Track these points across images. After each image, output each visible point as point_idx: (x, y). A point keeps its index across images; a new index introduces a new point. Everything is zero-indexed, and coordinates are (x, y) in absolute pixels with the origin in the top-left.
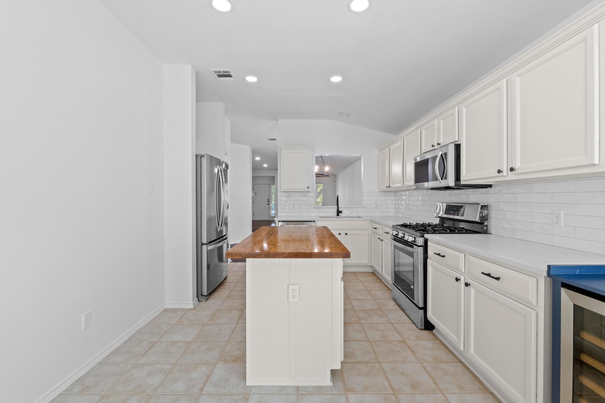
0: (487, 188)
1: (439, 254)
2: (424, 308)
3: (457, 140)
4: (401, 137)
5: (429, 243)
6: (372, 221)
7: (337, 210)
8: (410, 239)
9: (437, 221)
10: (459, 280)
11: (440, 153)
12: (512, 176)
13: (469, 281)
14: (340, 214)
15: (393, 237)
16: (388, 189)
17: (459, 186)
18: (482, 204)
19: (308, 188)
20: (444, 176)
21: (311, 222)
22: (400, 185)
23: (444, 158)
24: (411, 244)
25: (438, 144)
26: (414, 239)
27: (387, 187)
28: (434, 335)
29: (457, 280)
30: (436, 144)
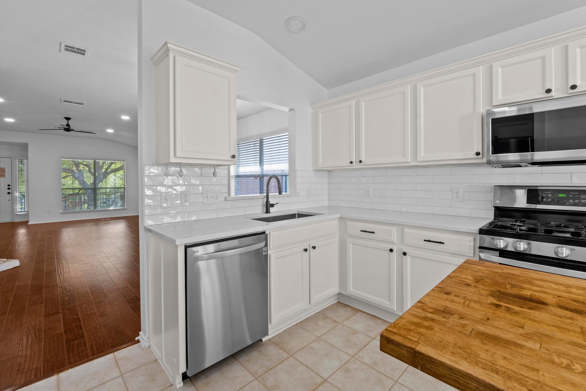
7: (267, 202)
25: (574, 88)
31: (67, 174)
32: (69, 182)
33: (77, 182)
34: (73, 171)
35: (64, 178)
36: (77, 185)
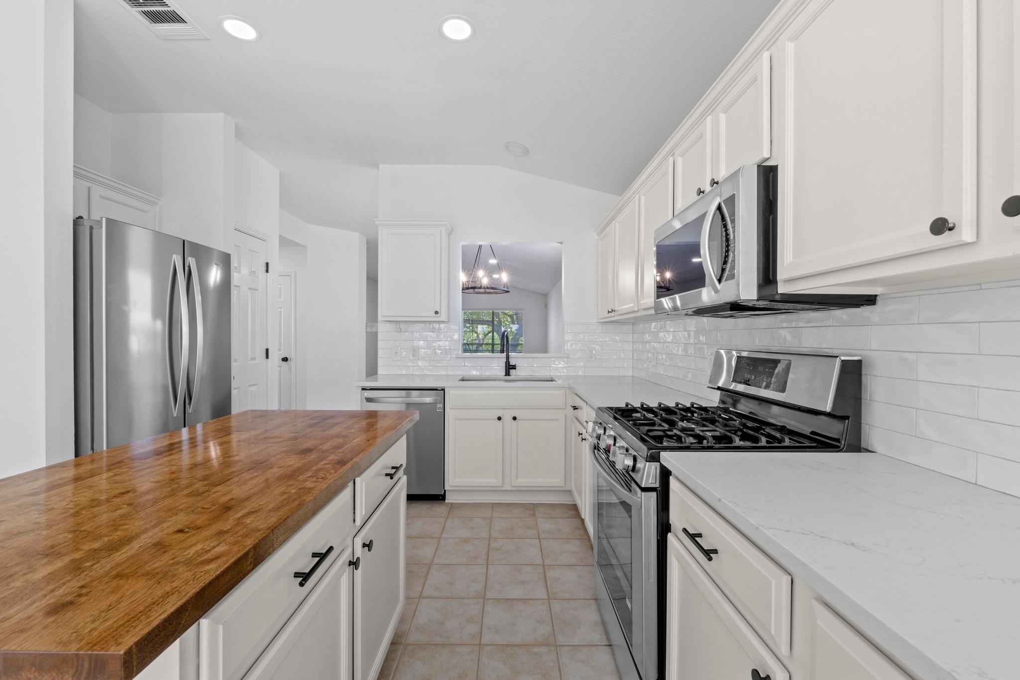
3: (766, 155)
5: (673, 484)
6: (570, 390)
7: (506, 362)
8: (623, 461)
9: (713, 399)
11: (717, 202)
14: (512, 372)
16: (611, 317)
17: (770, 300)
18: (843, 358)
19: (436, 313)
20: (727, 271)
21: (437, 390)
22: (632, 305)
23: (725, 213)
25: (714, 183)
26: (631, 465)
27: (609, 312)
30: (707, 185)
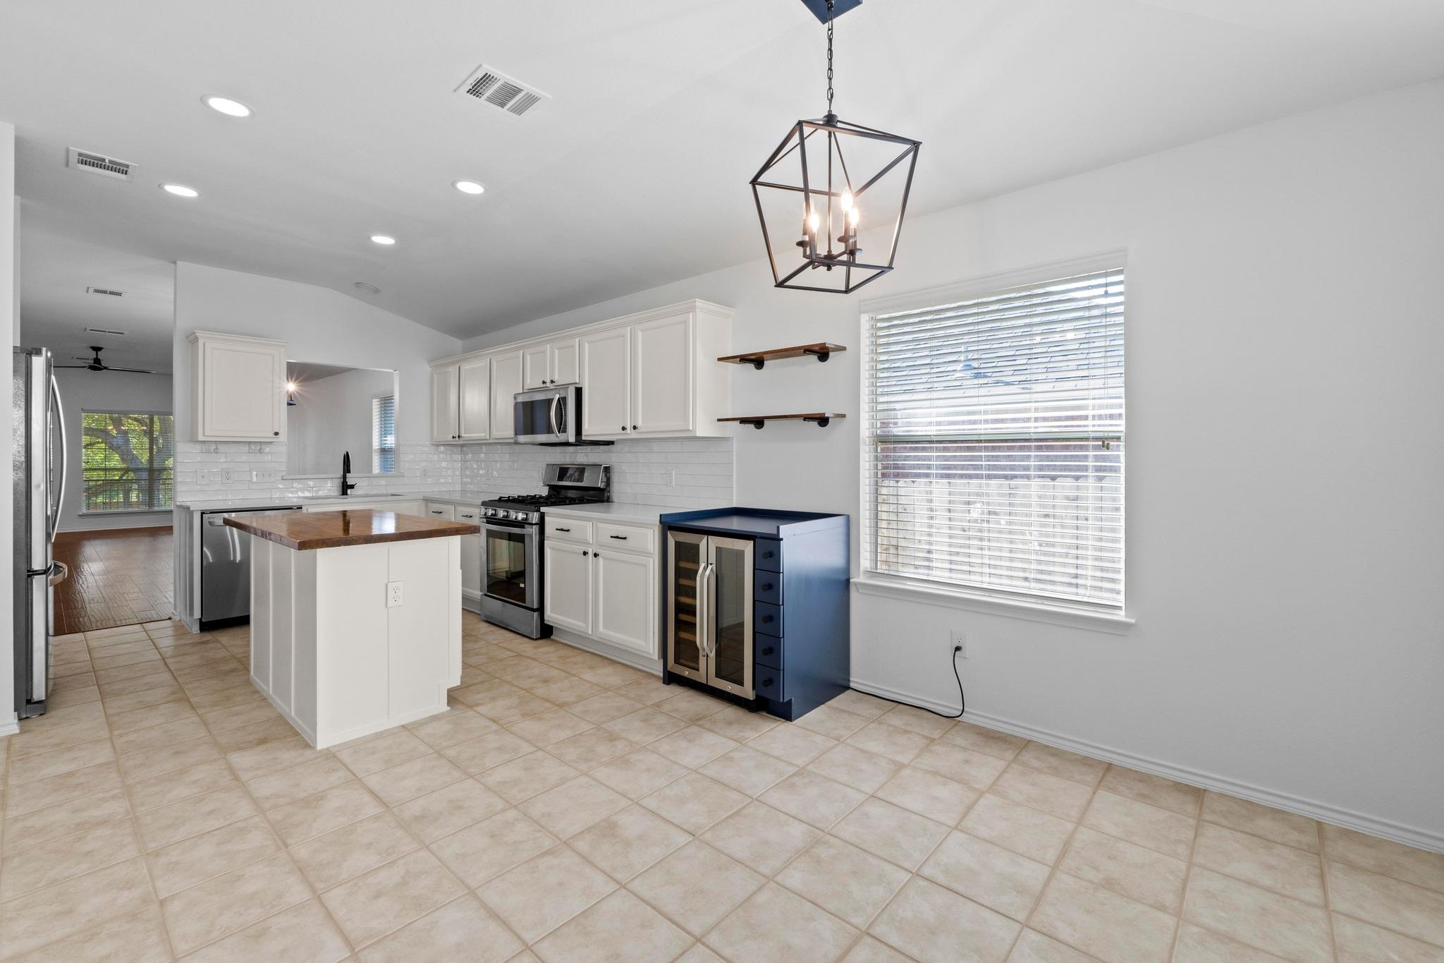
0: (608, 445)
1: (562, 530)
2: (541, 609)
3: (578, 381)
4: (488, 354)
5: (547, 519)
6: (427, 500)
7: (343, 483)
8: (521, 516)
10: (587, 553)
11: (557, 396)
12: (633, 435)
13: (598, 551)
14: (349, 491)
15: (485, 520)
16: (457, 441)
17: (580, 442)
18: (604, 466)
19: (276, 434)
20: (562, 427)
21: (292, 509)
22: (484, 434)
23: (562, 402)
24: (521, 524)
25: (552, 382)
26: (525, 516)
27: (453, 437)
28: (553, 640)
29: (585, 553)
30: (548, 381)
31: (94, 440)
32: (97, 456)
33: (117, 457)
34: (105, 432)
35: (86, 446)
36: (115, 461)
